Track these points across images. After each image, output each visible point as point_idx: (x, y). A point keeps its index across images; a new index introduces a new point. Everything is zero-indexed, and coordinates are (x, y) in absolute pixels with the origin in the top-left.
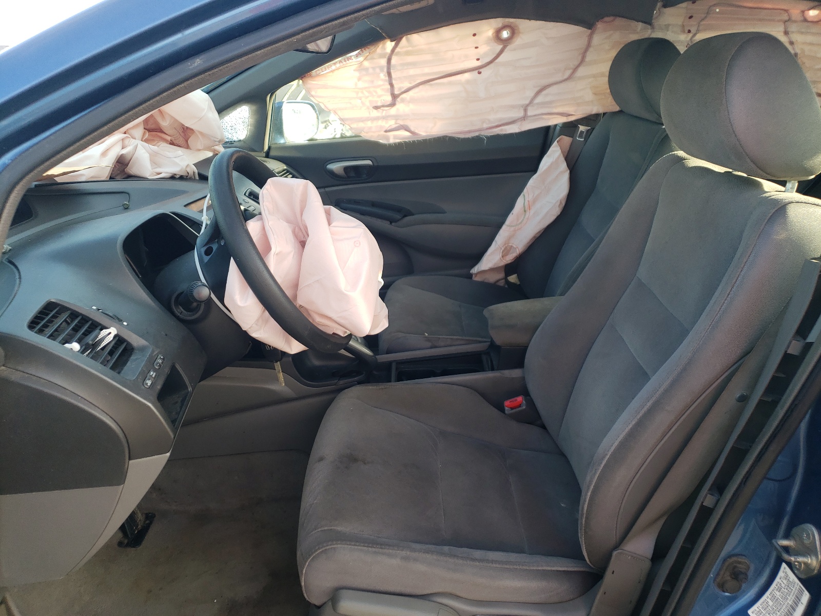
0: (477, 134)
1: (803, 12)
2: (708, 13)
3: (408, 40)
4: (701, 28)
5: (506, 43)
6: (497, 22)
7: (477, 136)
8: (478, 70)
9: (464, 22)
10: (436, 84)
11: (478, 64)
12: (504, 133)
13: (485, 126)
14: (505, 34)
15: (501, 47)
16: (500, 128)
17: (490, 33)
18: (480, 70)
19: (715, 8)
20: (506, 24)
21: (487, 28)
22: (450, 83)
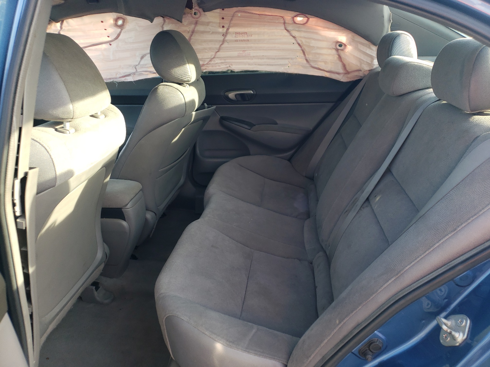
0: (111, 80)
1: (293, 18)
2: (233, 16)
3: (67, 22)
4: (231, 25)
5: (121, 27)
6: (114, 15)
7: (112, 82)
8: (110, 43)
9: (95, 14)
10: (88, 49)
11: (109, 39)
12: (126, 81)
13: (118, 76)
14: (120, 22)
15: (120, 30)
16: (125, 78)
17: (112, 21)
18: (111, 43)
19: (237, 13)
20: (119, 16)
21: (109, 18)
22: (96, 50)
